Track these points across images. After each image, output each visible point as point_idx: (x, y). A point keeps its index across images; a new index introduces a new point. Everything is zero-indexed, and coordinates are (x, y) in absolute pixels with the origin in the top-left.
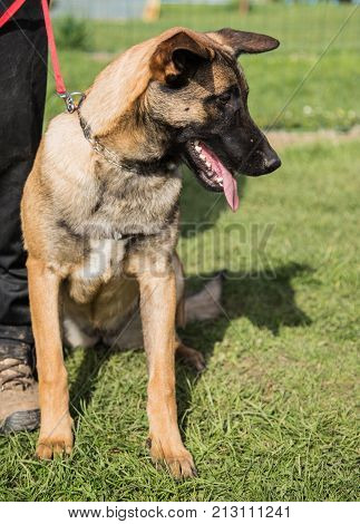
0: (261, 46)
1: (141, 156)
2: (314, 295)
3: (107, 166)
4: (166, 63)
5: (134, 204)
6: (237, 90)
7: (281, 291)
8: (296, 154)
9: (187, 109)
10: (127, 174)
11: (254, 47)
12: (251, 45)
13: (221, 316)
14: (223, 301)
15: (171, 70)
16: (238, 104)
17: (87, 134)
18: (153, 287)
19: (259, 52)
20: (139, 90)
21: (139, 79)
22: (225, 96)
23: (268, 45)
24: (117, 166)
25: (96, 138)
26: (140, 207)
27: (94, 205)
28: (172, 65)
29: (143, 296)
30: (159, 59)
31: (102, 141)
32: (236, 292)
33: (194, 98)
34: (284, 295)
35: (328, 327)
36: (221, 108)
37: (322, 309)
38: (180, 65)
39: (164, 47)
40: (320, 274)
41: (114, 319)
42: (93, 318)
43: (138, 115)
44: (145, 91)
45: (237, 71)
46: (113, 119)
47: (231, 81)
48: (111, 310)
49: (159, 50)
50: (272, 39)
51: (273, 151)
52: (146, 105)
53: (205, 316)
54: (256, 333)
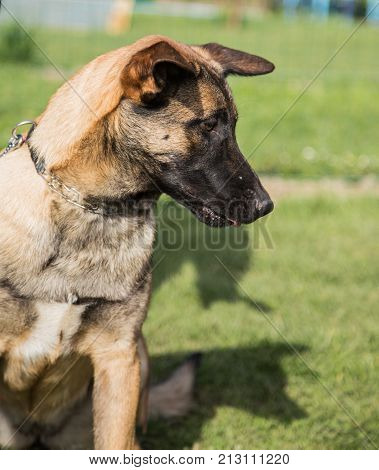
0: (253, 68)
1: (113, 192)
2: (309, 390)
3: (65, 207)
4: (143, 78)
5: (97, 259)
6: (225, 115)
7: (268, 383)
8: (293, 208)
9: (167, 137)
10: (91, 217)
11: (244, 68)
12: (241, 65)
13: (192, 412)
14: (195, 394)
15: (150, 87)
16: (226, 132)
17: (40, 169)
18: (111, 372)
19: (251, 74)
20: (106, 108)
21: (105, 95)
22: (212, 120)
23: (261, 68)
24: (79, 208)
25: (52, 171)
26: (104, 262)
27: (46, 259)
28: (151, 81)
29: (97, 383)
30: (133, 73)
31: (59, 174)
32: (211, 382)
33: (174, 122)
34: (272, 389)
35: (325, 432)
36: (206, 135)
37: (319, 408)
38: (161, 81)
39: (141, 58)
40: (318, 364)
41: (57, 412)
42: (31, 409)
43: (106, 141)
44: (115, 109)
45: (225, 93)
46: (73, 143)
47: (219, 103)
48: (54, 400)
49: (134, 61)
50: (266, 62)
51: (265, 192)
52: (117, 127)
53: (172, 411)
54: (235, 437)
